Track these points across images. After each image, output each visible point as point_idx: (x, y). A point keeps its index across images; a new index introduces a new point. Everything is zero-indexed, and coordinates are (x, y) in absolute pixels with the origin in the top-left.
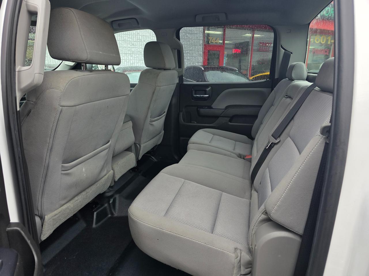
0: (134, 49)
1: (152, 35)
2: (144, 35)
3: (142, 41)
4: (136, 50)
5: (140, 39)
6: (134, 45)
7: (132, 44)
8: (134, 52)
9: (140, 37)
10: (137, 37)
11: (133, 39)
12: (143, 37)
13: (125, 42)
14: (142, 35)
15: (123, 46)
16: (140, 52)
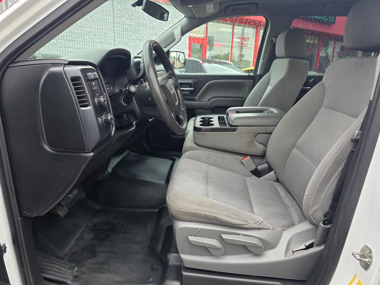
0: (120, 39)
1: (138, 25)
2: (130, 24)
3: (129, 30)
4: (122, 40)
5: (126, 28)
6: (119, 35)
7: (118, 33)
8: (120, 42)
9: (127, 26)
10: (123, 26)
11: (118, 28)
12: (130, 27)
13: (110, 31)
14: (128, 24)
15: (108, 35)
16: (126, 43)
